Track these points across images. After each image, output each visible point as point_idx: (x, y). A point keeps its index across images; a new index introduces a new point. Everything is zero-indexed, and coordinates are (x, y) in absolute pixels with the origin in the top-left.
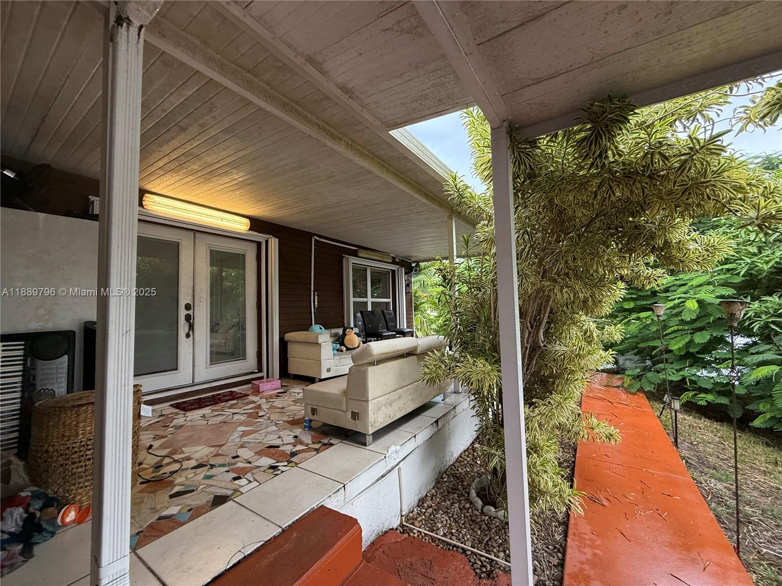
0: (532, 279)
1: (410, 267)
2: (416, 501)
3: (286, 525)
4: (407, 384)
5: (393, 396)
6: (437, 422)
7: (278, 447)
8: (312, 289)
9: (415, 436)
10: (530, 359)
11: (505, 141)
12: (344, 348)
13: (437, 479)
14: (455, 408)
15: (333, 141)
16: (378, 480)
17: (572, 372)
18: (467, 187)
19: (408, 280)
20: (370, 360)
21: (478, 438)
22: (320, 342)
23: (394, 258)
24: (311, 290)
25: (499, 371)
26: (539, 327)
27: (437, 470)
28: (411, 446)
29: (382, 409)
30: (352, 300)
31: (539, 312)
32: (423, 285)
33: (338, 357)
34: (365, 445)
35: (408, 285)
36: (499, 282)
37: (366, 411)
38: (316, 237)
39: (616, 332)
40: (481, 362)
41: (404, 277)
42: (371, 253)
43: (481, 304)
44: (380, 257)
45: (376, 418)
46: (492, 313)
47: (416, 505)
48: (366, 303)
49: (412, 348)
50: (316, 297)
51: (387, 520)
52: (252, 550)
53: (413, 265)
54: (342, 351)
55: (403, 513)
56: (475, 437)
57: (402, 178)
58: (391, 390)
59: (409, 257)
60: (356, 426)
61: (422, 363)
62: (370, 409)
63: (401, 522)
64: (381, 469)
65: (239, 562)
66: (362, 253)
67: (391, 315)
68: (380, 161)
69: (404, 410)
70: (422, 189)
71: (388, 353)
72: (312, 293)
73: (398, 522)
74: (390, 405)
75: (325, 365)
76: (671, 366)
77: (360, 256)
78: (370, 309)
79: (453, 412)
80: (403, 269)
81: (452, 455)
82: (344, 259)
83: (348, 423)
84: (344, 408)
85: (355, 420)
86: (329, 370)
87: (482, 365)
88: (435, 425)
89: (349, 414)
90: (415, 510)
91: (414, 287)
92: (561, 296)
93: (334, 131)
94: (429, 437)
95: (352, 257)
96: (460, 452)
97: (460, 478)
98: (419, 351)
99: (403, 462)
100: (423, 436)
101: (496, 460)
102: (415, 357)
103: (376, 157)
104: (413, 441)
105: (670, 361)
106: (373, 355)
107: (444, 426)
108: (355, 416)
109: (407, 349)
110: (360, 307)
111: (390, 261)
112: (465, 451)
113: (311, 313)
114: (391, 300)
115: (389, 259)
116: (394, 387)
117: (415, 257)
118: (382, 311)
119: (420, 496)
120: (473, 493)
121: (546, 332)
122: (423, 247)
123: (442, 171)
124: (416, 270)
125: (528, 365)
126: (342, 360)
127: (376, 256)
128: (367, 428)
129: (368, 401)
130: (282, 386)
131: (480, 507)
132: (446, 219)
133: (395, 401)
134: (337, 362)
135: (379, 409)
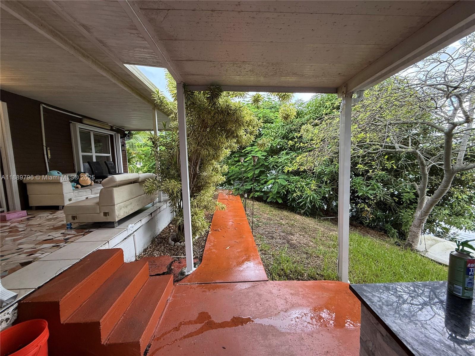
0: (194, 146)
1: (125, 134)
2: (143, 250)
3: (82, 258)
4: (134, 196)
5: (127, 203)
6: (151, 214)
7: (53, 239)
8: (44, 144)
9: (141, 220)
10: (194, 179)
11: (182, 90)
12: (80, 186)
13: (152, 241)
14: (160, 208)
15: (84, 58)
16: (123, 240)
17: (209, 183)
18: (164, 98)
19: (123, 142)
20: (114, 184)
21: (171, 222)
22: (61, 182)
23: (112, 127)
24: (43, 146)
25: (181, 184)
26: (196, 166)
27: (152, 237)
28: (139, 225)
29: (122, 209)
30: (81, 154)
31: (197, 159)
32: (132, 146)
33: (77, 191)
34: (114, 227)
35: (123, 145)
36: (180, 146)
37: (113, 211)
38: (43, 105)
39: (226, 168)
40: (173, 181)
41: (120, 140)
42: (93, 122)
43: (172, 156)
44: (101, 125)
45: (120, 212)
46: (178, 160)
47: (142, 252)
48: (92, 156)
49: (136, 178)
50: (49, 151)
51: (129, 258)
52: (67, 268)
53: (127, 132)
54: (77, 188)
55: (137, 255)
56: (170, 222)
57: (126, 84)
58: (126, 200)
59: (123, 127)
60: (107, 219)
61: (144, 185)
62: (116, 209)
63: (136, 259)
64: (125, 234)
65: (62, 273)
66: (86, 121)
67: (112, 164)
68: (113, 73)
69: (134, 210)
70: (138, 92)
71: (125, 181)
72: (45, 148)
73: (135, 259)
74: (126, 207)
75: (67, 196)
76: (249, 183)
77: (84, 123)
78: (94, 160)
79: (159, 210)
80: (119, 134)
81: (159, 230)
82: (71, 124)
83: (102, 218)
84: (98, 212)
85: (107, 216)
86: (70, 200)
87: (173, 182)
88: (150, 215)
89: (102, 214)
90: (143, 254)
91: (127, 146)
92: (204, 152)
93: (84, 52)
94: (148, 221)
95: (79, 124)
96: (163, 229)
97: (164, 239)
98: (140, 180)
99: (135, 232)
100: (144, 221)
101: (180, 221)
102: (138, 183)
103: (111, 70)
104: (140, 223)
105: (248, 181)
106: (116, 181)
107: (154, 216)
108: (106, 214)
109: (134, 179)
110: (88, 160)
111: (109, 128)
112: (165, 228)
113: (45, 163)
114: (110, 155)
115: (108, 127)
116: (128, 198)
117: (128, 127)
118: (105, 162)
119: (144, 248)
120: (170, 240)
121: (200, 168)
122: (133, 122)
123: (151, 86)
124: (128, 136)
125: (193, 181)
126: (80, 193)
127: (98, 124)
128: (114, 219)
129: (114, 205)
130: (28, 215)
131: (173, 244)
132: (151, 109)
133: (129, 205)
134: (76, 194)
135: (121, 209)
